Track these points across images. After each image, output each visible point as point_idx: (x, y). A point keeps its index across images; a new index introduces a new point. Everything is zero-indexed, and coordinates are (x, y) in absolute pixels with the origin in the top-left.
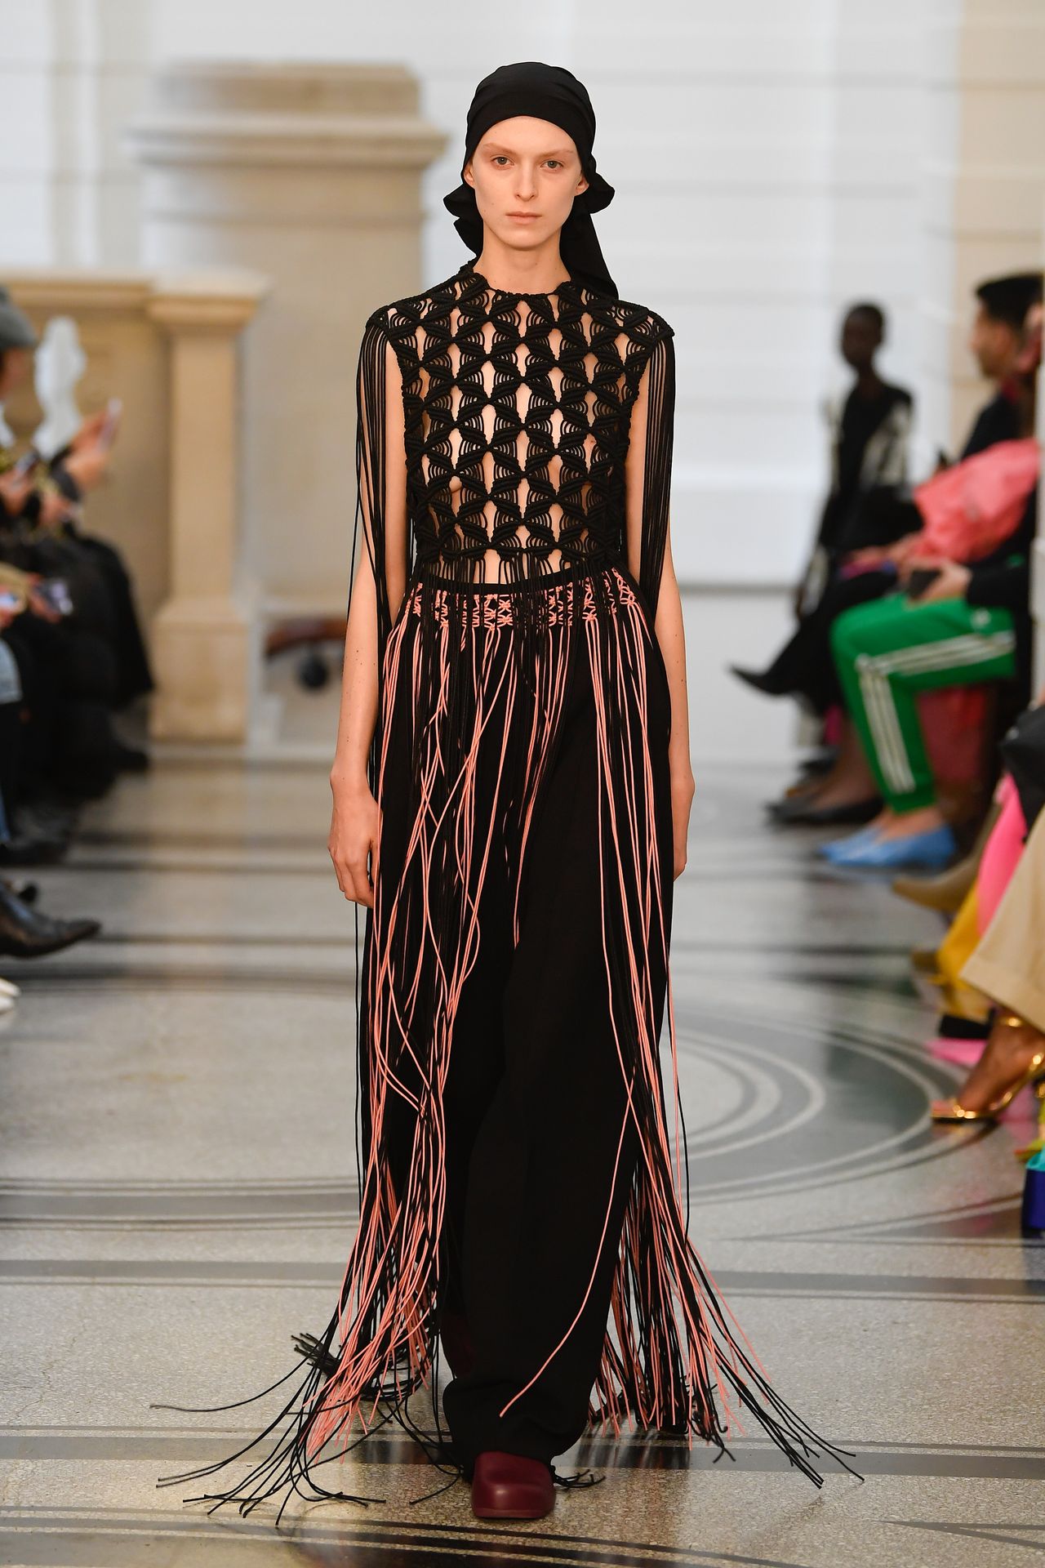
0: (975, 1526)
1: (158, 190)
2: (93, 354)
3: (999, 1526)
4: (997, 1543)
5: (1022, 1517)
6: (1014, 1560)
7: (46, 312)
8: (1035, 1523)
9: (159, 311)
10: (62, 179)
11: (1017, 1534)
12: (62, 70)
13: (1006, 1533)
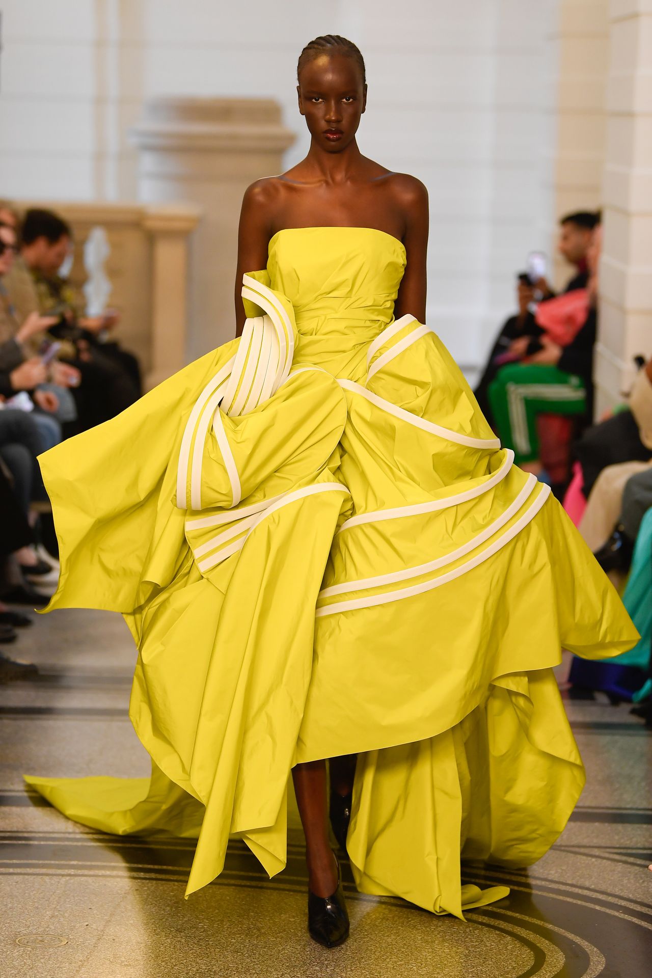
0: (561, 846)
1: (148, 162)
2: (115, 246)
3: (573, 846)
4: (572, 855)
5: (586, 842)
6: (581, 863)
7: (89, 225)
8: (592, 844)
9: (150, 224)
10: (99, 157)
11: (582, 850)
12: (100, 101)
13: (577, 850)
